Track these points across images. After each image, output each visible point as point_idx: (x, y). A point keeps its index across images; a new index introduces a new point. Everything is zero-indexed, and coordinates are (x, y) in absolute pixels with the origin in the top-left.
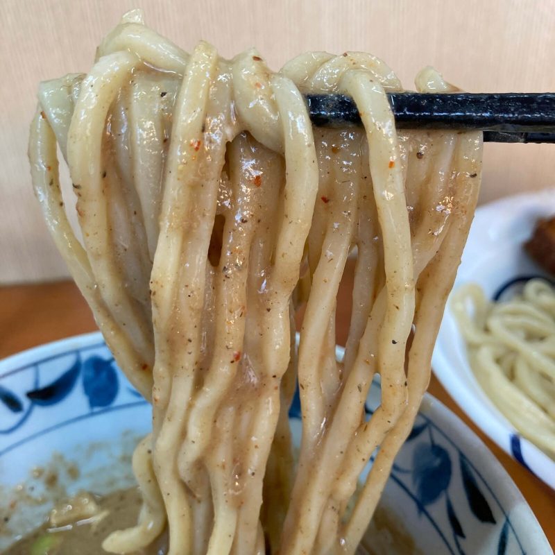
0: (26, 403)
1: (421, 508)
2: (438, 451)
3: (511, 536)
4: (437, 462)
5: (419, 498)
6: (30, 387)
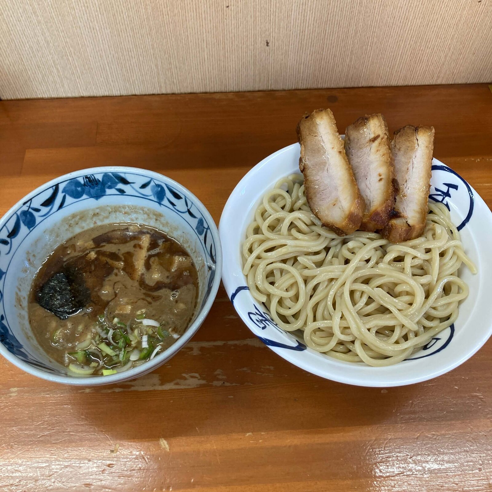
0: (9, 240)
1: (160, 204)
2: (158, 186)
3: (187, 200)
4: (159, 189)
5: (158, 201)
6: (7, 234)
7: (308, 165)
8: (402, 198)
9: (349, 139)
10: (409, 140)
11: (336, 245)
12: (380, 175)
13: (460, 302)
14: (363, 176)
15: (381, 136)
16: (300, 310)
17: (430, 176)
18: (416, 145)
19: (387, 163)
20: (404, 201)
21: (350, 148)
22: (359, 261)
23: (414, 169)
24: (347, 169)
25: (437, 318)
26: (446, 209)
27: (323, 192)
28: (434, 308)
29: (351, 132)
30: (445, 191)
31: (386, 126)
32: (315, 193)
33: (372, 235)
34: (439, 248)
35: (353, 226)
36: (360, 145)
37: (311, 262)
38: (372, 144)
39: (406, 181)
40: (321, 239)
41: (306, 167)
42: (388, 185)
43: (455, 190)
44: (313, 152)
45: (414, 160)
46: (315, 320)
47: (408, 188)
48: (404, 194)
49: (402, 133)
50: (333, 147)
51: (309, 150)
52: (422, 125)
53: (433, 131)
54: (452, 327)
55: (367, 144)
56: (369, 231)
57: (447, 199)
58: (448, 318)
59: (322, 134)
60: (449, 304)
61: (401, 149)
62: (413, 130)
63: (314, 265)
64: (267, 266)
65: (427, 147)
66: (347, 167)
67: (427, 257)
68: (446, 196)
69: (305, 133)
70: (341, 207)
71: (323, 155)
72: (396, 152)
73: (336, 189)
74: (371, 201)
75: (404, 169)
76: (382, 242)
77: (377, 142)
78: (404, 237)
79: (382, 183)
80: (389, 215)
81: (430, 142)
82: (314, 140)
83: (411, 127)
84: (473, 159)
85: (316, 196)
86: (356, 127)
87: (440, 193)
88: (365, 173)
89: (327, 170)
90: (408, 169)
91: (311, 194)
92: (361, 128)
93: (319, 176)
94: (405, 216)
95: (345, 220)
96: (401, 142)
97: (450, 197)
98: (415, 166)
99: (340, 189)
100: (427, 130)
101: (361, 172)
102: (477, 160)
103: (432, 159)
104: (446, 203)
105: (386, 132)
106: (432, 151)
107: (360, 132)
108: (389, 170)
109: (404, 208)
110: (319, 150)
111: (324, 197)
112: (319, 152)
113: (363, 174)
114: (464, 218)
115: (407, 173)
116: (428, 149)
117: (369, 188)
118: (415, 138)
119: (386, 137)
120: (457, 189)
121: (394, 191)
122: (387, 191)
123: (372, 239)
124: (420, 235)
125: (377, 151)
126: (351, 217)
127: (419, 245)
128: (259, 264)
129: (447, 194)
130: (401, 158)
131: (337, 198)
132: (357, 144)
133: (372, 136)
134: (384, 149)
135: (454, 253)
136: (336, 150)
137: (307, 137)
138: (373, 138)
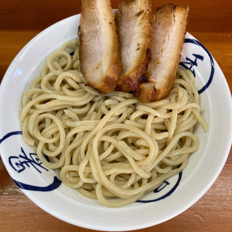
7: (84, 32)
8: (157, 64)
9: (121, 13)
10: (168, 16)
11: (99, 101)
12: (139, 45)
13: (190, 154)
14: (127, 44)
15: (145, 11)
16: (61, 153)
17: (181, 48)
18: (173, 21)
19: (146, 34)
20: (158, 67)
21: (121, 20)
22: (111, 117)
23: (169, 41)
24: (113, 38)
25: (170, 166)
26: (192, 75)
27: (92, 56)
28: (169, 158)
29: (123, 7)
30: (194, 60)
31: (150, 3)
32: (86, 56)
33: (127, 95)
34: (179, 109)
35: (108, 88)
36: (129, 18)
37: (75, 114)
38: (137, 18)
39: (162, 50)
40: (87, 96)
41: (82, 34)
42: (143, 54)
43: (201, 60)
44: (90, 21)
45: (170, 33)
46: (71, 163)
47: (163, 57)
48: (159, 61)
49: (162, 9)
50: (105, 18)
51: (86, 19)
52: (179, 4)
53: (188, 9)
54: (180, 174)
55: (134, 18)
56: (124, 91)
57: (194, 67)
58: (179, 166)
59: (98, 8)
60: (181, 155)
61: (161, 23)
62: (172, 8)
63: (77, 117)
64: (39, 115)
65: (181, 23)
66: (114, 36)
67: (167, 116)
68: (193, 65)
69: (84, 5)
70: (101, 71)
71: (97, 24)
72: (156, 26)
73: (102, 55)
74: (127, 67)
75: (161, 40)
76: (134, 101)
77: (141, 17)
78: (150, 99)
79: (139, 51)
80: (139, 80)
81: (184, 19)
82: (91, 12)
83: (170, 5)
84: (226, 35)
85: (86, 59)
86: (127, 3)
87: (189, 62)
88: (128, 42)
89: (98, 38)
90: (164, 41)
91: (83, 57)
92: (131, 4)
93: (91, 42)
94: (153, 81)
95: (102, 82)
96: (162, 18)
97: (197, 66)
98: (171, 38)
99: (104, 54)
100: (183, 9)
101: (126, 41)
102: (228, 36)
103: (185, 33)
104: (193, 70)
105: (149, 8)
106: (185, 27)
107: (129, 8)
108: (146, 41)
109: (156, 73)
110: (94, 21)
111: (92, 60)
112: (94, 22)
113: (127, 43)
114: (204, 84)
115: (163, 44)
116: (182, 25)
117: (128, 55)
118: (173, 15)
119: (148, 12)
120: (202, 60)
121: (147, 59)
122: (141, 59)
123: (126, 98)
124: (164, 98)
125: (140, 24)
126: (107, 81)
127: (163, 106)
128: (32, 113)
129: (195, 63)
130: (160, 31)
131: (100, 63)
132: (126, 17)
133: (138, 11)
134: (146, 23)
135: (192, 113)
136: (108, 21)
137: (86, 9)
138: (138, 13)
